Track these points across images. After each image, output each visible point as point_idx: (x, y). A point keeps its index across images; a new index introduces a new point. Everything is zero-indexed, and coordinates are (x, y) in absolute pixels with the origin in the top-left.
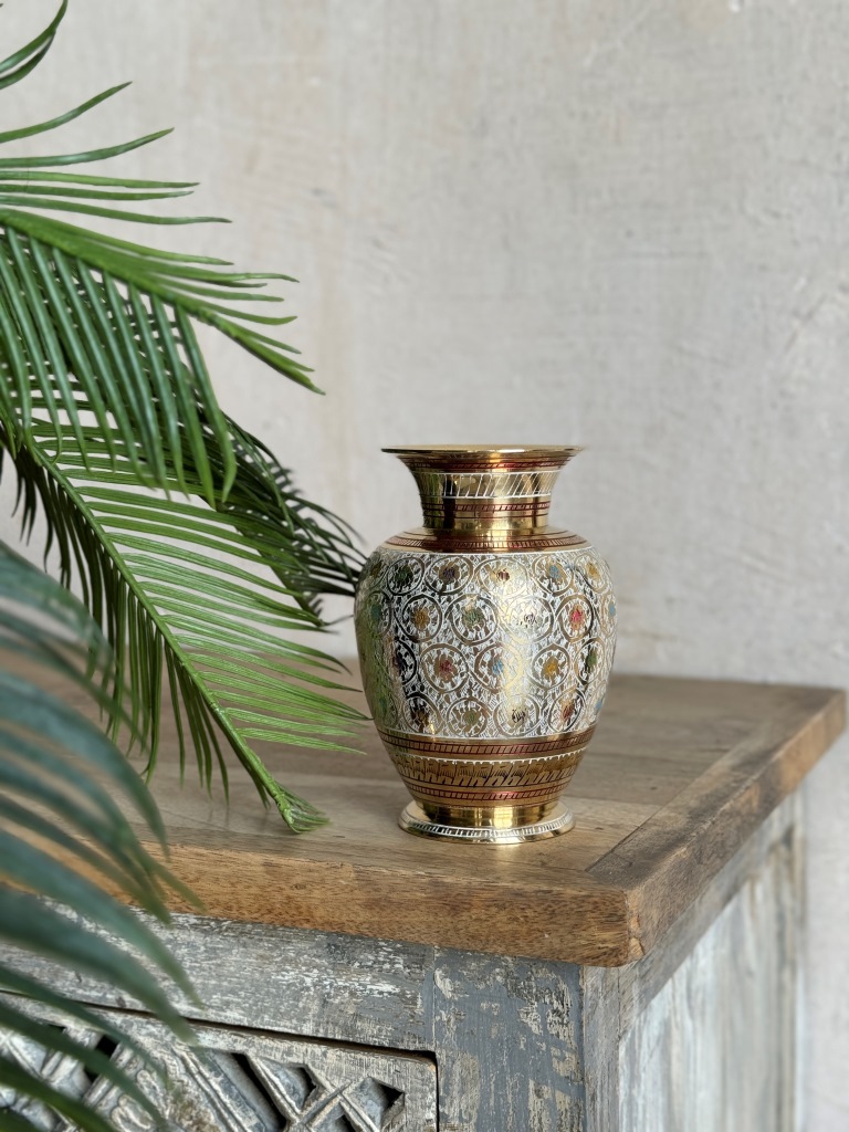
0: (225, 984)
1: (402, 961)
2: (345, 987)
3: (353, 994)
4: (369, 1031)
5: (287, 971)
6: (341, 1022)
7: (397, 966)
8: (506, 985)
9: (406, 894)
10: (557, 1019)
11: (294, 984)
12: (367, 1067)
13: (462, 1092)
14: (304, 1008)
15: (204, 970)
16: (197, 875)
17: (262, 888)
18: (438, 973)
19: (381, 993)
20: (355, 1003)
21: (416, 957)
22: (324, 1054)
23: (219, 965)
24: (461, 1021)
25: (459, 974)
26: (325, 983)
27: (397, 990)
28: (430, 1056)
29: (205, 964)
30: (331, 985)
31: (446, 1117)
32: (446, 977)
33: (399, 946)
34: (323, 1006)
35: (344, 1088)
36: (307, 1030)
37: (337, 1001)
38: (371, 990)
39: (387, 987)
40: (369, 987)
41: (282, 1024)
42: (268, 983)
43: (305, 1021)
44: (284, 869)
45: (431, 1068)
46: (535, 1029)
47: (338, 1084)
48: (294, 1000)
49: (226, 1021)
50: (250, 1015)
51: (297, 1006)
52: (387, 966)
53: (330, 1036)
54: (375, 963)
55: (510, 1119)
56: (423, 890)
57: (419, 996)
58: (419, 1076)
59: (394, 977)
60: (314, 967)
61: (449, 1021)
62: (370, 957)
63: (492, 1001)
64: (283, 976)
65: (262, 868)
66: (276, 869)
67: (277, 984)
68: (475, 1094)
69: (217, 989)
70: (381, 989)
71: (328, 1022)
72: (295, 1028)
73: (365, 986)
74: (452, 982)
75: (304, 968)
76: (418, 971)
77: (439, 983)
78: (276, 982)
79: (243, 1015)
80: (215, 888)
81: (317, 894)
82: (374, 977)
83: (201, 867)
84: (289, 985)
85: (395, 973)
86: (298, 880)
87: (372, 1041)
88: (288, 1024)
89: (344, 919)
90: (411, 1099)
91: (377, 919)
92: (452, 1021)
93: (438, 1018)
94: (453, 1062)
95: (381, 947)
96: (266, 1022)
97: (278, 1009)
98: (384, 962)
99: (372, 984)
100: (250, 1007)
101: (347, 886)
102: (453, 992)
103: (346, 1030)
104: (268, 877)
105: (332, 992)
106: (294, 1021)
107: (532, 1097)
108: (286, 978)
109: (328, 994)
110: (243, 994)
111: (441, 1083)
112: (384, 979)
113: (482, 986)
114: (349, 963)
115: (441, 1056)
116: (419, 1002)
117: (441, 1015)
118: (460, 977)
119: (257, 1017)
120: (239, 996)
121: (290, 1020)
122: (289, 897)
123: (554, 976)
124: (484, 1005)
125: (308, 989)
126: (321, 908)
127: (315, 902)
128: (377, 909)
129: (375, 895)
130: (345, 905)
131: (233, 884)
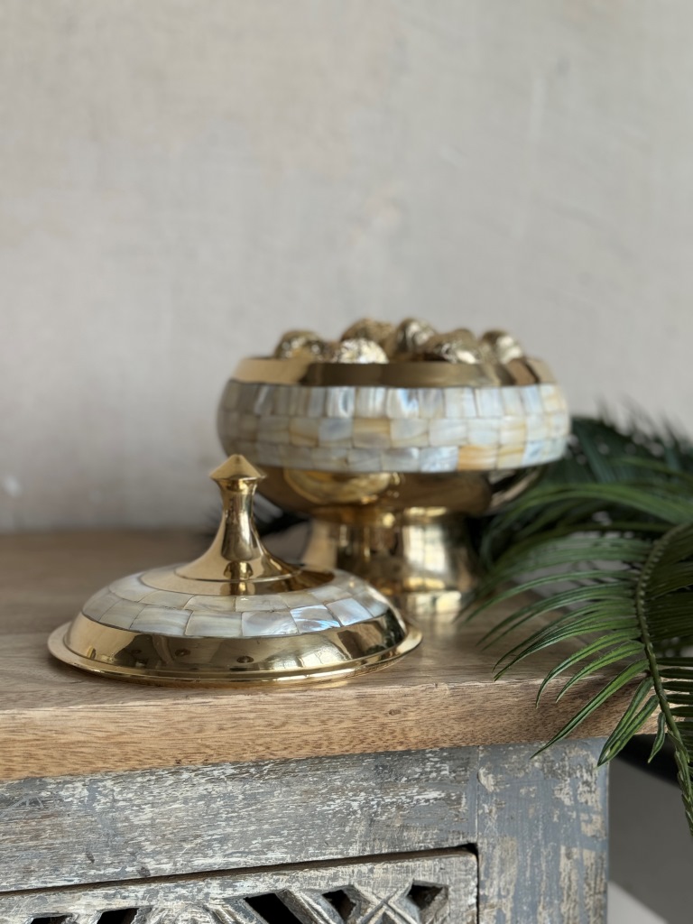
0: (266, 826)
1: (447, 768)
2: (393, 803)
3: (400, 808)
4: (417, 838)
5: (333, 800)
6: (388, 836)
7: (443, 773)
8: (543, 769)
10: (586, 789)
11: (340, 812)
12: (413, 872)
13: (502, 872)
14: (350, 831)
15: (242, 818)
16: (283, 719)
17: (355, 720)
18: (482, 771)
19: (427, 801)
20: (402, 816)
21: (461, 761)
22: (371, 871)
23: (260, 810)
24: (502, 809)
25: (501, 768)
26: (372, 803)
27: (443, 795)
28: (471, 848)
29: (243, 813)
30: (378, 804)
31: (486, 897)
32: (489, 774)
33: (445, 754)
34: (370, 825)
35: (389, 898)
36: (353, 851)
37: (384, 818)
38: (418, 800)
39: (432, 794)
40: (416, 798)
41: (328, 851)
42: (313, 816)
43: (351, 844)
44: (378, 699)
45: (473, 858)
46: (567, 802)
47: (384, 895)
48: (341, 826)
49: (268, 863)
50: (293, 851)
51: (344, 832)
52: (434, 775)
53: (377, 852)
54: (421, 774)
55: (543, 885)
56: (515, 696)
57: (464, 796)
58: (463, 867)
59: (440, 784)
60: (361, 791)
61: (491, 811)
62: (418, 770)
63: (530, 786)
64: (329, 806)
65: (355, 702)
66: (369, 699)
67: (322, 815)
68: (513, 870)
69: (255, 835)
70: (427, 797)
71: (374, 840)
72: (341, 853)
73: (411, 798)
74: (495, 778)
75: (351, 794)
76: (463, 773)
77: (483, 780)
78: (321, 813)
79: (286, 853)
81: (412, 716)
82: (420, 788)
83: (287, 712)
84: (335, 814)
85: (441, 780)
86: (393, 706)
87: (417, 847)
88: (334, 850)
89: (438, 735)
90: (454, 891)
91: (471, 729)
92: (494, 810)
93: (480, 812)
94: (494, 847)
95: (428, 759)
96: (312, 854)
97: (323, 838)
98: (431, 772)
99: (419, 794)
100: (294, 844)
101: (441, 704)
102: (495, 785)
103: (392, 843)
104: (361, 708)
105: (380, 810)
106: (341, 847)
107: (563, 861)
108: (332, 807)
109: (375, 813)
110: (285, 832)
111: (482, 869)
112: (430, 788)
113: (521, 775)
114: (396, 779)
115: (483, 846)
116: (464, 801)
117: (483, 808)
118: (502, 771)
119: (301, 851)
120: (281, 835)
121: (336, 846)
122: (383, 725)
123: (585, 753)
124: (523, 791)
125: (355, 812)
126: (415, 729)
127: (409, 724)
128: (472, 720)
129: (469, 707)
130: (440, 721)
131: (323, 722)
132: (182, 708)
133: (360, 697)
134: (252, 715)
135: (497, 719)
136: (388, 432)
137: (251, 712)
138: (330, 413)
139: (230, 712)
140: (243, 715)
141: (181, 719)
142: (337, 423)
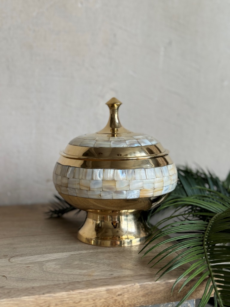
9: (157, 289)
16: (79, 300)
17: (105, 299)
44: (114, 290)
56: (163, 286)
65: (105, 292)
66: (110, 291)
80: (87, 303)
81: (126, 296)
83: (80, 297)
86: (119, 293)
89: (135, 302)
91: (147, 299)
101: (137, 291)
104: (108, 294)
122: (116, 300)
126: (127, 301)
127: (125, 299)
128: (147, 296)
129: (147, 292)
130: (136, 297)
131: (94, 300)
132: (42, 298)
133: (107, 290)
134: (68, 299)
135: (156, 295)
136: (115, 186)
137: (67, 298)
138: (94, 179)
139: (60, 299)
140: (65, 299)
141: (42, 302)
142: (97, 182)
